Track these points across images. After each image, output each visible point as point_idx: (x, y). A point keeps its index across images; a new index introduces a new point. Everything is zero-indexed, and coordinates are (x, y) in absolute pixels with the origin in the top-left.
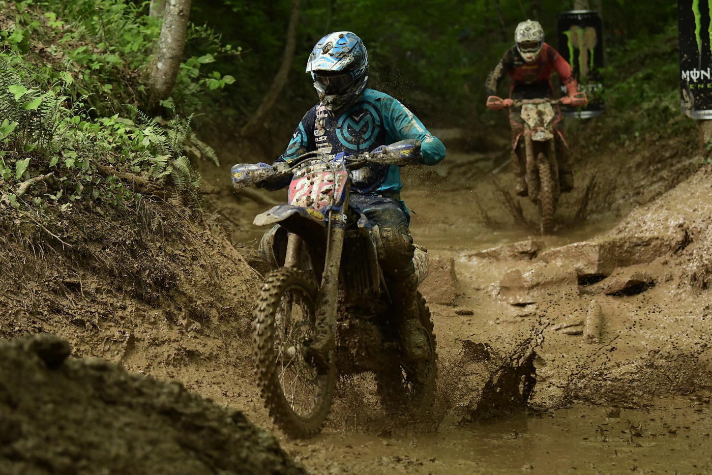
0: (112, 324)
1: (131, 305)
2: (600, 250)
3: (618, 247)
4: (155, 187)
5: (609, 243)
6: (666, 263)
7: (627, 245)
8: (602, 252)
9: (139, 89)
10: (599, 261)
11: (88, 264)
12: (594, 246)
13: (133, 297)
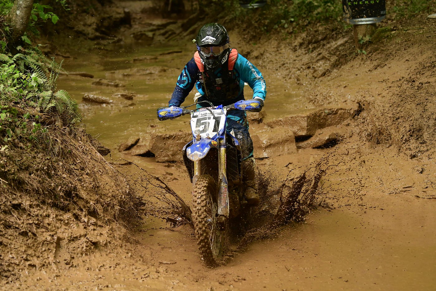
0: (44, 230)
1: (52, 212)
2: (307, 119)
3: (318, 116)
4: (48, 117)
5: (313, 115)
6: (348, 125)
7: (323, 114)
8: (309, 120)
9: (5, 30)
10: (307, 126)
11: (23, 188)
12: (304, 117)
13: (52, 207)
